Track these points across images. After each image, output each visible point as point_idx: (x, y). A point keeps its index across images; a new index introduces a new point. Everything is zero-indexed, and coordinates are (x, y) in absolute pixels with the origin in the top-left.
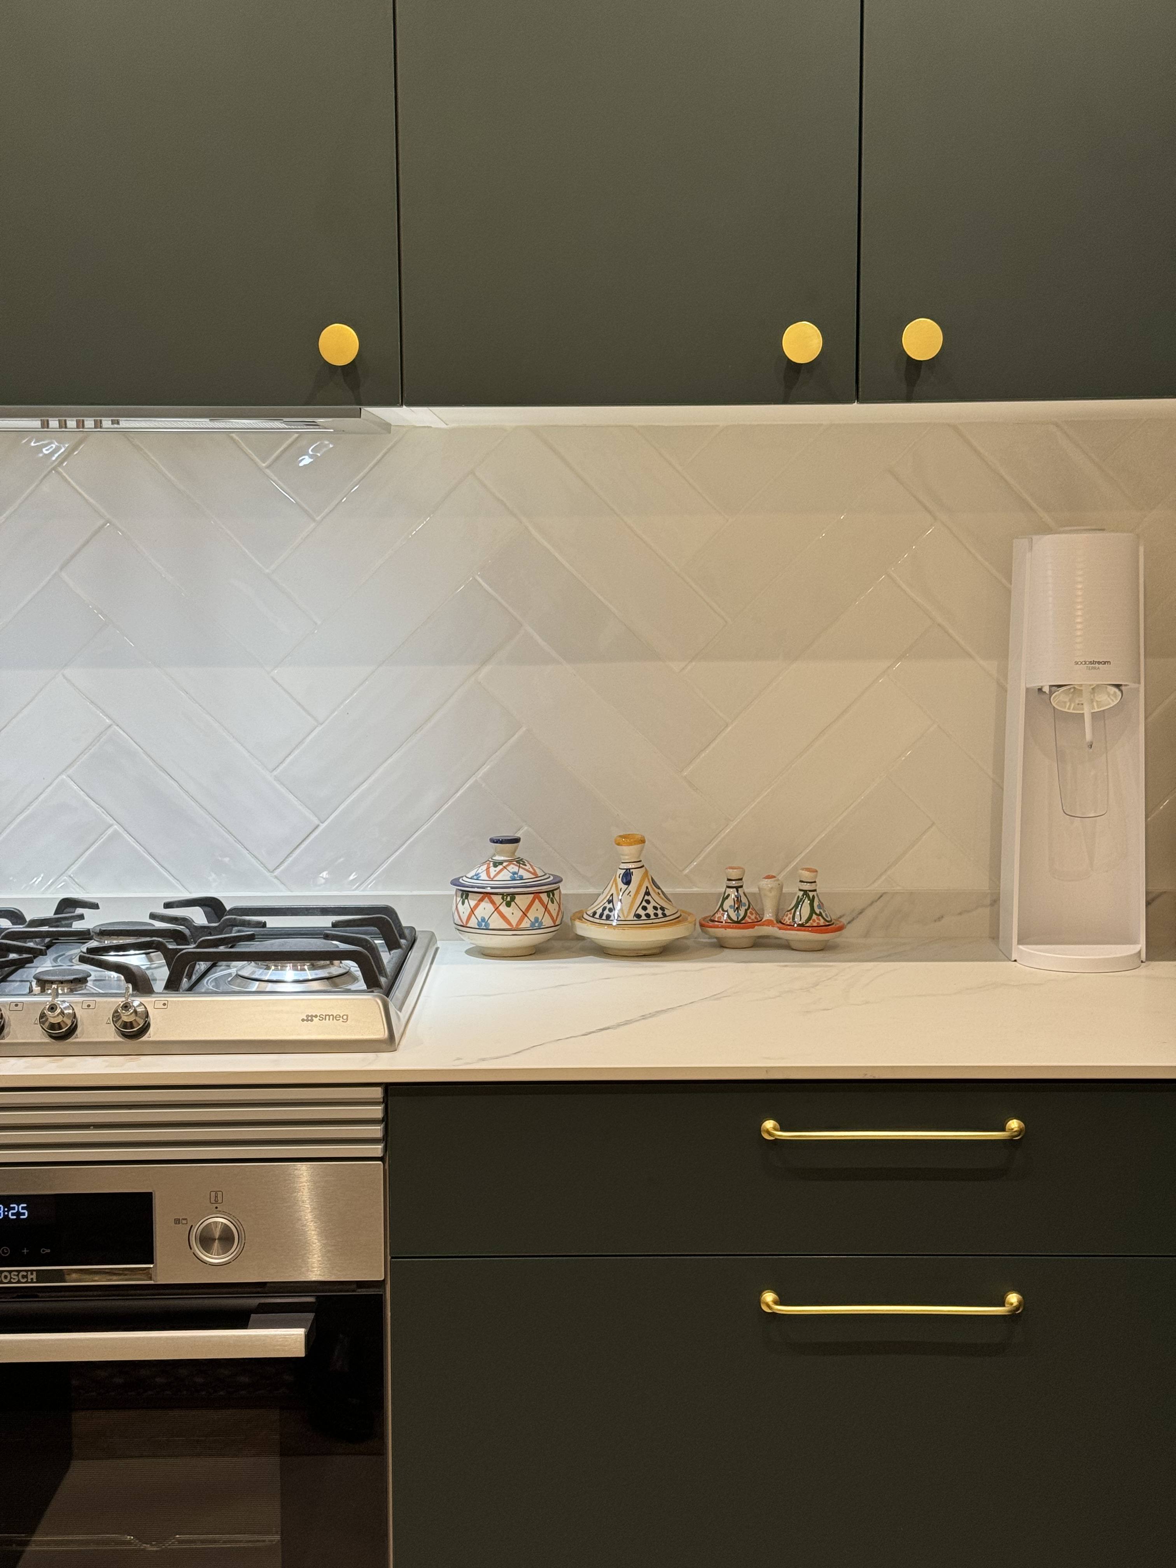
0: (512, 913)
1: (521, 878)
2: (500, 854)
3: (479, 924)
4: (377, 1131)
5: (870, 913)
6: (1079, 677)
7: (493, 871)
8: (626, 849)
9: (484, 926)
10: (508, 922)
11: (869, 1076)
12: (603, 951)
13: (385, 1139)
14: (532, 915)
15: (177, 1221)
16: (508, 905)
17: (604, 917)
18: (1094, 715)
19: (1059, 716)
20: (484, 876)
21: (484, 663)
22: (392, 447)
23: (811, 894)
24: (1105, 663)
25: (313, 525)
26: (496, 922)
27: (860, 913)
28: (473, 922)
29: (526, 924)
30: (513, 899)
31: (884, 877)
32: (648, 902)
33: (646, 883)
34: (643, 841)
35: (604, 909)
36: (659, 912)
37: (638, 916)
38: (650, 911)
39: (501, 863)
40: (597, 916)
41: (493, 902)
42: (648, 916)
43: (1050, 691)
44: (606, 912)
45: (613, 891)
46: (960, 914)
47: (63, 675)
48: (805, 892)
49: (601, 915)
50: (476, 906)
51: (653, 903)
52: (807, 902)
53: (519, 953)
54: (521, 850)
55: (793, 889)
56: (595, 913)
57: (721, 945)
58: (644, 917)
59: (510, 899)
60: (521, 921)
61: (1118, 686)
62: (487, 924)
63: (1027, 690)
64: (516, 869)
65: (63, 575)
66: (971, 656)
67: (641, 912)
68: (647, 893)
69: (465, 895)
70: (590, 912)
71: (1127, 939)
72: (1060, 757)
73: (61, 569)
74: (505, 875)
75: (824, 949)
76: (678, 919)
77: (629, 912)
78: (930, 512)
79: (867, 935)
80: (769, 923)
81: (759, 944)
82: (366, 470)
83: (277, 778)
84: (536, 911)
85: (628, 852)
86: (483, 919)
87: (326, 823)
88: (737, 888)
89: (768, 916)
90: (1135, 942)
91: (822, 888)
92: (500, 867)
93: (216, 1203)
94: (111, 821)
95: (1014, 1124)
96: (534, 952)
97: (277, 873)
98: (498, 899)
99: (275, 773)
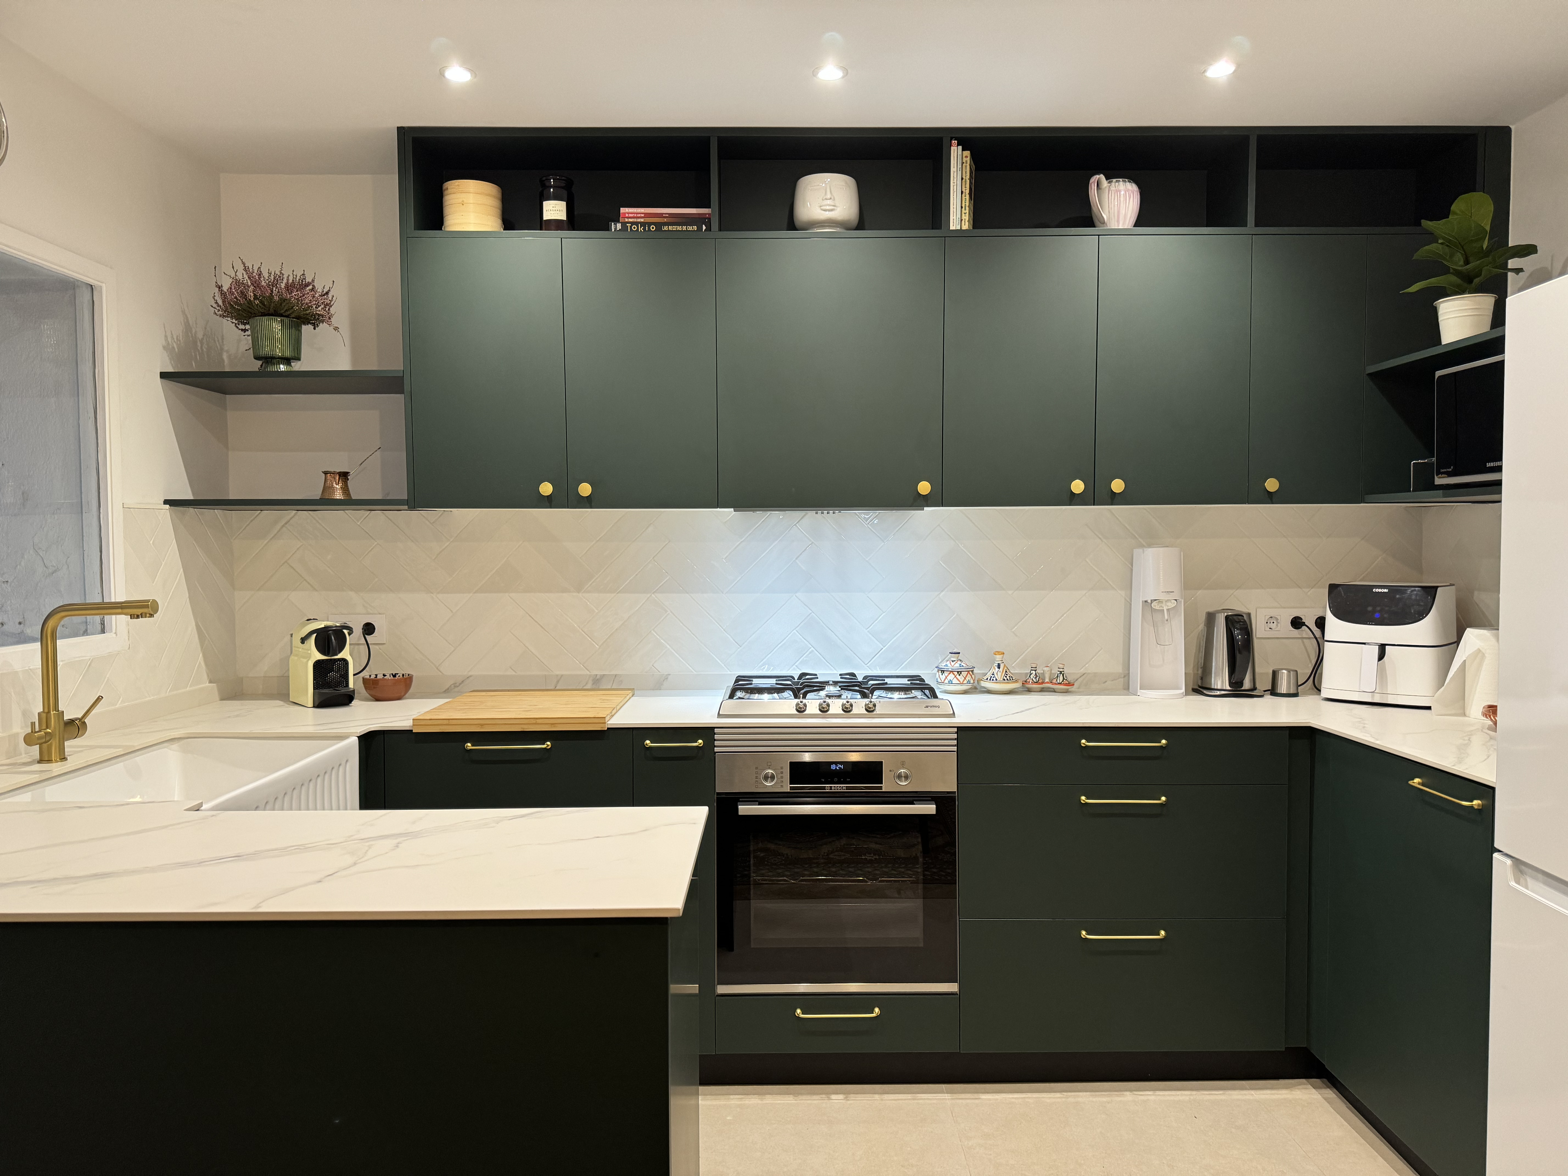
0: (961, 678)
1: (963, 666)
2: (953, 658)
3: (949, 682)
4: (955, 742)
5: (1080, 680)
6: (1162, 597)
7: (953, 664)
8: (998, 656)
9: (951, 682)
10: (960, 682)
11: (1116, 726)
12: (989, 692)
13: (957, 745)
14: (967, 679)
15: (890, 771)
16: (959, 675)
17: (991, 680)
18: (1168, 610)
19: (1153, 610)
20: (949, 665)
21: (942, 591)
22: (911, 516)
23: (1063, 673)
24: (1172, 592)
25: (883, 543)
26: (955, 681)
27: (1077, 680)
28: (946, 681)
29: (965, 682)
30: (961, 673)
31: (1084, 668)
32: (1007, 675)
33: (1006, 668)
34: (1004, 654)
35: (991, 677)
36: (1011, 678)
37: (1004, 680)
38: (1008, 678)
39: (955, 661)
40: (989, 679)
41: (954, 674)
42: (1007, 679)
43: (1151, 602)
44: (992, 678)
45: (994, 671)
46: (1112, 681)
47: (796, 596)
48: (1061, 672)
49: (990, 680)
50: (947, 676)
51: (1008, 675)
52: (1061, 675)
53: (960, 692)
54: (960, 656)
55: (1056, 671)
56: (987, 679)
57: (1029, 691)
58: (1006, 680)
59: (960, 673)
60: (964, 680)
61: (1176, 600)
62: (952, 682)
63: (1142, 601)
64: (960, 663)
65: (797, 561)
66: (1116, 590)
67: (1005, 678)
68: (1006, 672)
69: (943, 672)
70: (986, 678)
71: (1179, 688)
72: (1155, 625)
73: (796, 559)
74: (957, 665)
75: (1066, 692)
76: (1016, 681)
77: (1001, 677)
78: (1100, 539)
79: (1079, 688)
80: (1048, 683)
81: (1042, 690)
82: (903, 524)
83: (868, 631)
84: (969, 678)
85: (998, 658)
86: (950, 680)
87: (886, 647)
88: (1035, 670)
89: (1047, 680)
90: (1181, 689)
91: (1066, 671)
92: (955, 662)
93: (903, 765)
94: (811, 647)
95: (1164, 741)
96: (965, 692)
97: (868, 665)
98: (956, 673)
99: (868, 630)
